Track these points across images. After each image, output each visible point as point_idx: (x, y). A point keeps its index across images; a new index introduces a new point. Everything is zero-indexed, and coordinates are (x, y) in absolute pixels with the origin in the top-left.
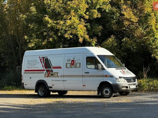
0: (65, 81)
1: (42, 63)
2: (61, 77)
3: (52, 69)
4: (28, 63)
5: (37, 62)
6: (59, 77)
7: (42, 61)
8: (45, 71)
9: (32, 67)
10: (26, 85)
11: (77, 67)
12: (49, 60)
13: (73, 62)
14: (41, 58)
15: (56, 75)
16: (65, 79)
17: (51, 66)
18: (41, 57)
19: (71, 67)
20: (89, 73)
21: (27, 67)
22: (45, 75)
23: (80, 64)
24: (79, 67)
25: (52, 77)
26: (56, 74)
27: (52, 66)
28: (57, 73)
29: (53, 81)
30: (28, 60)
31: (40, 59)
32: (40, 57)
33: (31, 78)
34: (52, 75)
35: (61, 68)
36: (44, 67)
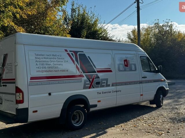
0: (118, 91)
1: (76, 62)
2: (113, 85)
3: (97, 73)
4: (39, 60)
5: (63, 60)
6: (109, 86)
7: (74, 59)
8: (85, 78)
9: (51, 69)
10: (35, 112)
11: (133, 69)
12: (89, 57)
13: (127, 63)
14: (70, 53)
15: (104, 83)
16: (119, 88)
17: (95, 69)
18: (70, 51)
19: (125, 70)
20: (146, 77)
21: (38, 69)
22: (85, 84)
23: (135, 65)
24: (134, 69)
25: (98, 87)
26: (105, 81)
27: (95, 67)
28: (107, 80)
29: (100, 93)
30: (37, 55)
31: (68, 54)
32: (66, 51)
33: (50, 94)
34: (98, 83)
35: (111, 71)
36: (81, 70)
